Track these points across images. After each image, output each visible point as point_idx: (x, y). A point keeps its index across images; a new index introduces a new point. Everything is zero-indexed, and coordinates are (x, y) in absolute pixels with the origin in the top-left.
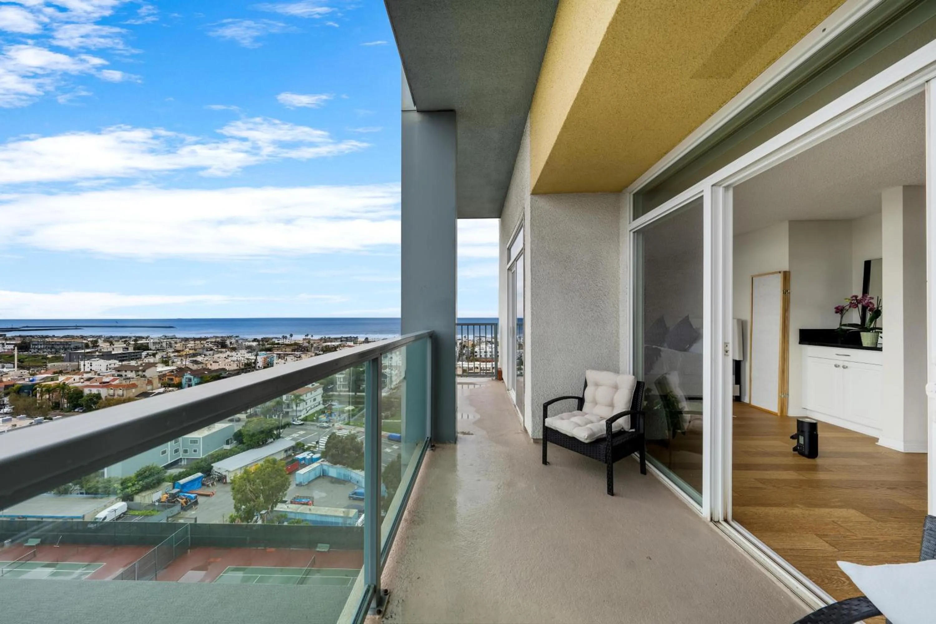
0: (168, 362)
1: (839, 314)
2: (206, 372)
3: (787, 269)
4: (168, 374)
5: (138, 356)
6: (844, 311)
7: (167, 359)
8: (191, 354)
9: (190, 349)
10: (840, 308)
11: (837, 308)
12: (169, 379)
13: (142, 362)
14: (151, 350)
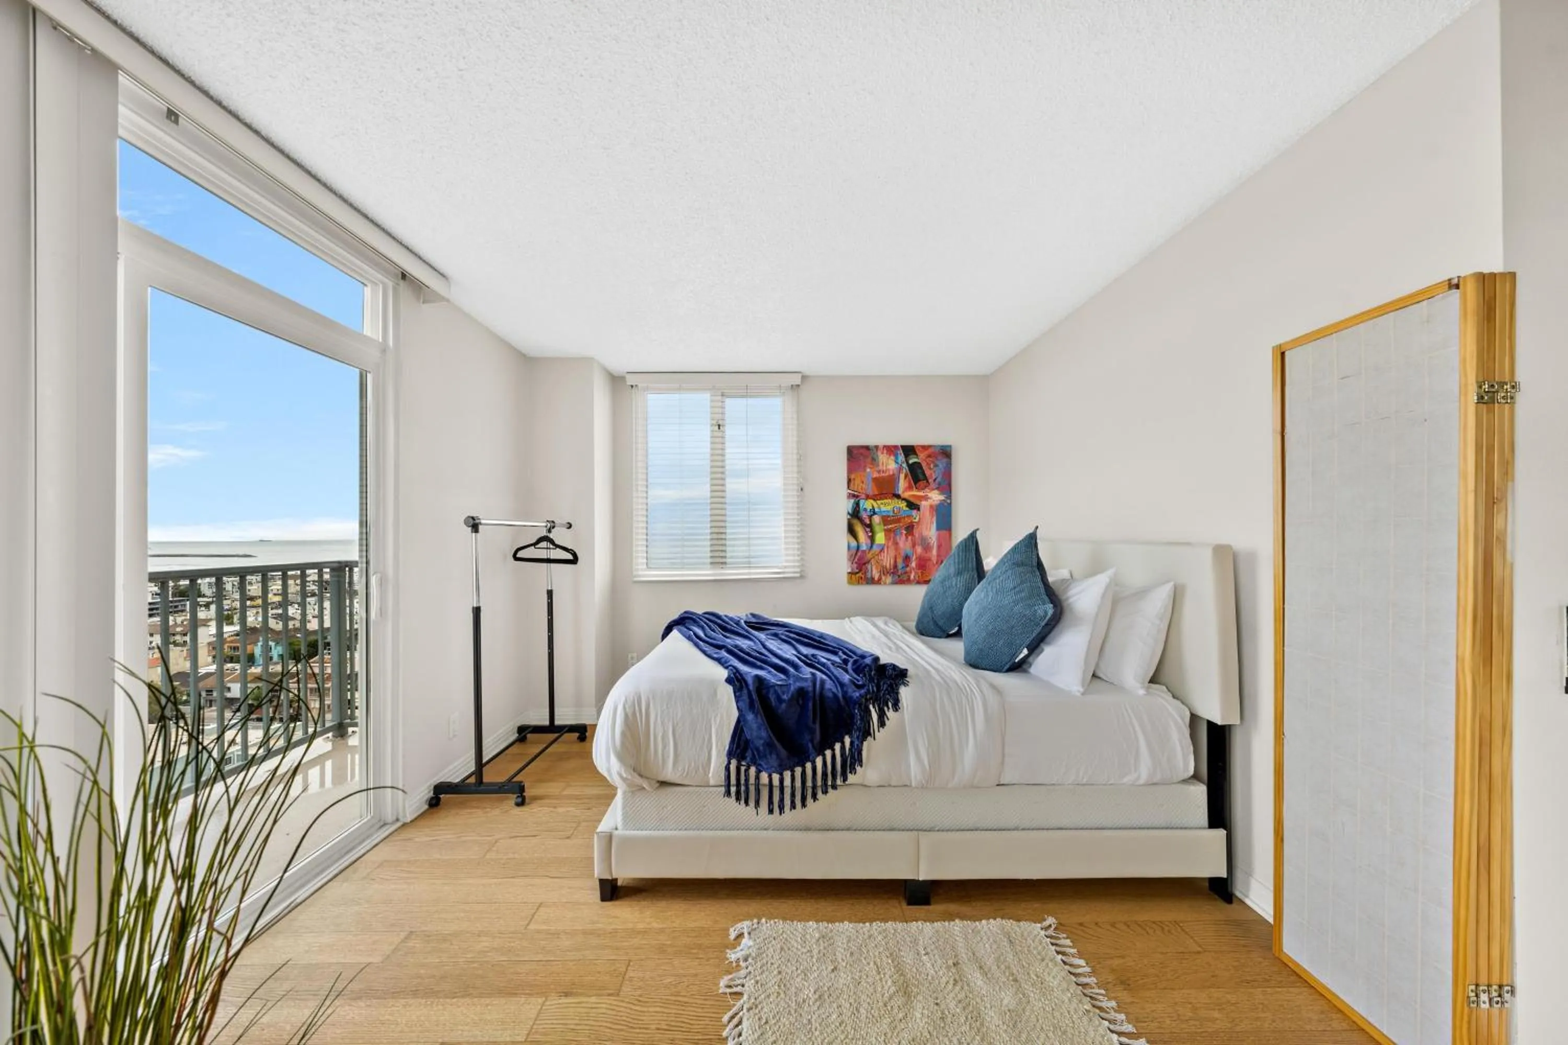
0: (233, 618)
2: (299, 635)
3: (1495, 265)
4: (229, 639)
5: (180, 608)
7: (230, 612)
8: (274, 603)
9: (275, 594)
12: (231, 648)
13: (183, 618)
14: (204, 596)
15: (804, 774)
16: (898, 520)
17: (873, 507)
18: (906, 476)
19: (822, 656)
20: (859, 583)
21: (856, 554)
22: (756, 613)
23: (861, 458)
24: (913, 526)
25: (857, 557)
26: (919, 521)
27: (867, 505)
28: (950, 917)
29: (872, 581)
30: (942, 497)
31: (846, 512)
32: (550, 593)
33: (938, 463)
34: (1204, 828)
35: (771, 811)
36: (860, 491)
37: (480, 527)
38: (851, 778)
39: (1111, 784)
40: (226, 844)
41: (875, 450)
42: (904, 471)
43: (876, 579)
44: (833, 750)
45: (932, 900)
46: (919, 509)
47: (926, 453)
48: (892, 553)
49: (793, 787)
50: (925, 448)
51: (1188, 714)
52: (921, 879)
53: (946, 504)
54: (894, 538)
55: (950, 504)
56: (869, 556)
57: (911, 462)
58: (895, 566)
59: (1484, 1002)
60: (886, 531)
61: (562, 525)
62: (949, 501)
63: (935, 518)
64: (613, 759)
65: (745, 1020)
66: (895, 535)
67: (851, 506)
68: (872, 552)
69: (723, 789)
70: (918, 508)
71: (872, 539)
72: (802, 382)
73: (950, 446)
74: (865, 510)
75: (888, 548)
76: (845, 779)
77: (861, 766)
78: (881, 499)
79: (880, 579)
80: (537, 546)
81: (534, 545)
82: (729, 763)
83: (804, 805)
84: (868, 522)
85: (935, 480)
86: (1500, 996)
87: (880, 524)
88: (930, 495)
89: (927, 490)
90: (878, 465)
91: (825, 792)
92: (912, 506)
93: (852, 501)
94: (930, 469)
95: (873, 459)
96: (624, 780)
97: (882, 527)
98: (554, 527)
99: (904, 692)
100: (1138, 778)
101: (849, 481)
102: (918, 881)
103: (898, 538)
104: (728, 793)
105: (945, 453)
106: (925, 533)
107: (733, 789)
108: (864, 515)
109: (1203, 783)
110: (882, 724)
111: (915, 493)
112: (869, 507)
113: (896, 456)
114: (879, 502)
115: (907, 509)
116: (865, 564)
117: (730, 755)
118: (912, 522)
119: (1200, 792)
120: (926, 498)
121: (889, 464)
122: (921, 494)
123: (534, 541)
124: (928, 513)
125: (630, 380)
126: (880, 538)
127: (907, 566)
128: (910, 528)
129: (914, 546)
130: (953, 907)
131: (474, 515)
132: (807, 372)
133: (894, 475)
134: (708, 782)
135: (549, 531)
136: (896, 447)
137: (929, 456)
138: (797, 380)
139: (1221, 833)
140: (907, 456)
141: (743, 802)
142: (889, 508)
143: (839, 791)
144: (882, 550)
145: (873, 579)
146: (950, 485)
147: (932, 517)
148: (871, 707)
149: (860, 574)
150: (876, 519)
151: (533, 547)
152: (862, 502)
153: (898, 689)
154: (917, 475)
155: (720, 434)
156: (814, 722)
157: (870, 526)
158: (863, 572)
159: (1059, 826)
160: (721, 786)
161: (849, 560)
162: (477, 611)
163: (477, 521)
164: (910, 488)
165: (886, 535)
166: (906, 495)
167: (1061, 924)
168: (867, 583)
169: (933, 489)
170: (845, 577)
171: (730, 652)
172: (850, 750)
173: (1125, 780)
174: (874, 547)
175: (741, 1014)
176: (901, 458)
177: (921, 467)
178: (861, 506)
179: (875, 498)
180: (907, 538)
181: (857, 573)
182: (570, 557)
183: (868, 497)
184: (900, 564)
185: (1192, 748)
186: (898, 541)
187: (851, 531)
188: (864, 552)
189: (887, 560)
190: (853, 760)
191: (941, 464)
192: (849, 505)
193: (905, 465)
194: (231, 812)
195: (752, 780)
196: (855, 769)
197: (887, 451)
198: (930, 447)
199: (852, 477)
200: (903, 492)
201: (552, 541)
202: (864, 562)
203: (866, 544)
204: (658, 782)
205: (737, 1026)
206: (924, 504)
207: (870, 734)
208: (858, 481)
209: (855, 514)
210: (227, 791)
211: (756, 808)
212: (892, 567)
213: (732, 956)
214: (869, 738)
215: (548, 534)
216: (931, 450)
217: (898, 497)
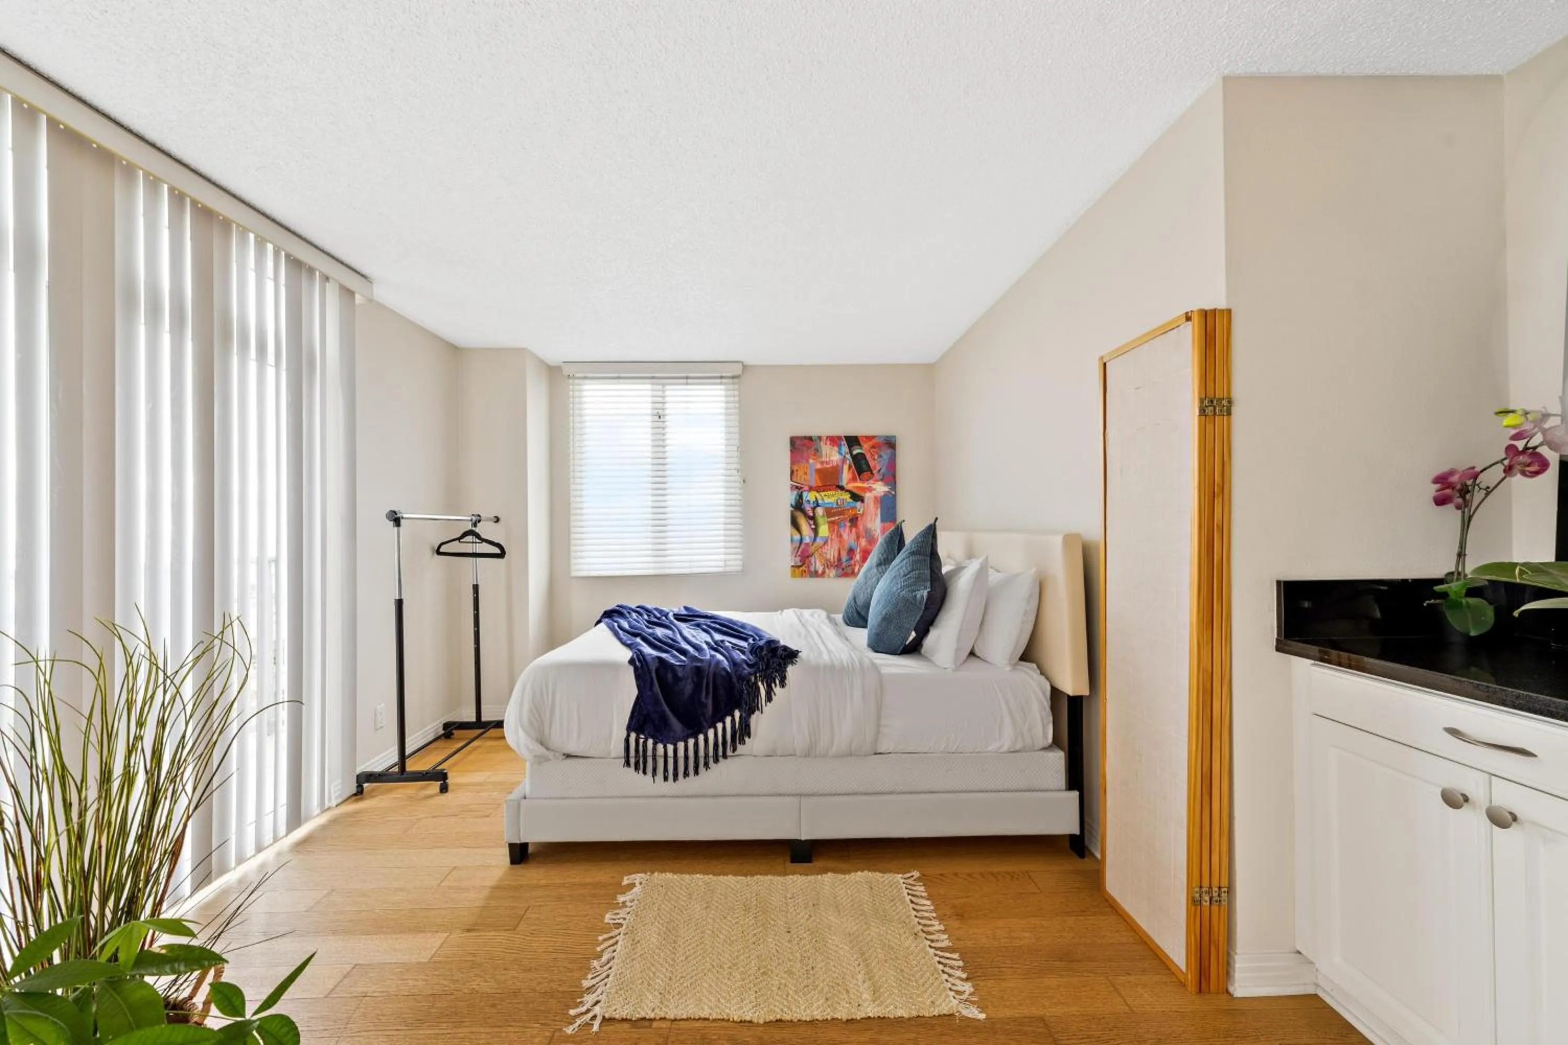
1: (1450, 507)
3: (1216, 300)
6: (1478, 496)
10: (1455, 479)
11: (1442, 480)
15: (696, 745)
16: (841, 513)
17: (816, 498)
18: (850, 467)
19: (729, 641)
20: (802, 576)
21: (799, 547)
22: (689, 606)
23: (805, 448)
24: (857, 518)
25: (801, 549)
26: (863, 512)
27: (810, 496)
28: (825, 871)
29: (815, 574)
30: (886, 489)
31: (789, 505)
32: (476, 588)
33: (882, 453)
34: (1062, 790)
35: (666, 779)
36: (803, 482)
37: (402, 521)
38: (740, 748)
39: (978, 752)
40: (183, 748)
41: (818, 441)
42: (848, 462)
43: (820, 572)
44: (724, 723)
45: (813, 858)
46: (863, 501)
47: (870, 443)
48: (836, 546)
49: (686, 757)
50: (869, 438)
51: (1049, 688)
52: (803, 838)
53: (890, 496)
54: (838, 531)
55: (894, 496)
56: (812, 549)
57: (855, 452)
58: (839, 559)
59: (1206, 901)
60: (829, 522)
61: (488, 519)
62: (893, 493)
63: (879, 510)
64: (521, 732)
65: (619, 943)
66: (839, 527)
67: (794, 497)
68: (815, 545)
69: (623, 761)
70: (861, 499)
71: (816, 531)
72: (743, 372)
73: (895, 437)
74: (809, 501)
75: (832, 540)
76: (734, 750)
77: (749, 737)
78: (824, 491)
79: (824, 572)
80: (462, 540)
81: (459, 539)
82: (628, 736)
83: (696, 772)
84: (811, 514)
85: (879, 471)
86: (1219, 896)
87: (823, 516)
88: (874, 486)
89: (871, 481)
90: (821, 457)
91: (716, 761)
92: (856, 497)
93: (795, 493)
94: (874, 459)
95: (817, 450)
96: (530, 751)
97: (826, 519)
98: (479, 521)
99: (791, 670)
100: (1002, 746)
101: (792, 472)
102: (800, 841)
103: (842, 530)
104: (627, 763)
105: (890, 444)
106: (869, 525)
107: (632, 761)
108: (808, 508)
109: (1061, 748)
110: (769, 699)
111: (859, 484)
112: (812, 499)
113: (839, 446)
114: (823, 494)
115: (851, 501)
116: (808, 557)
117: (630, 728)
118: (856, 514)
119: (1058, 759)
120: (870, 489)
121: (833, 456)
122: (865, 485)
123: (459, 535)
124: (872, 505)
125: (567, 370)
126: (824, 530)
127: (851, 559)
128: (854, 521)
129: (858, 537)
130: (831, 864)
131: (396, 509)
132: (749, 361)
133: (837, 466)
134: (609, 753)
135: (475, 525)
136: (839, 438)
137: (873, 447)
138: (737, 369)
139: (1076, 794)
140: (850, 447)
141: (641, 771)
142: (832, 500)
143: (729, 760)
144: (826, 543)
145: (816, 572)
146: (894, 477)
147: (877, 509)
148: (760, 684)
149: (803, 568)
150: (820, 511)
151: (457, 541)
152: (805, 494)
153: (785, 668)
154: (861, 466)
155: (660, 424)
156: (706, 697)
157: (813, 518)
158: (806, 565)
159: (932, 790)
160: (621, 758)
161: (792, 554)
162: (399, 603)
163: (399, 515)
164: (854, 479)
165: (829, 528)
166: (850, 486)
167: (924, 875)
168: (811, 576)
169: (877, 481)
170: (788, 570)
171: (644, 639)
172: (740, 723)
173: (990, 748)
174: (818, 539)
175: (618, 938)
176: (845, 449)
177: (865, 458)
178: (804, 497)
179: (818, 489)
180: (851, 531)
181: (800, 566)
182: (498, 551)
183: (811, 489)
184: (844, 557)
185: (1051, 719)
186: (842, 533)
187: (795, 524)
188: (807, 544)
189: (831, 553)
190: (743, 732)
191: (886, 454)
192: (790, 498)
193: (848, 456)
194: (187, 724)
195: (650, 753)
196: (743, 739)
197: (830, 440)
198: (873, 437)
199: (795, 468)
200: (847, 484)
201: (477, 536)
202: (807, 554)
203: (810, 537)
204: (564, 755)
205: (612, 945)
206: (868, 496)
207: (758, 709)
208: (800, 473)
209: (798, 506)
210: (184, 708)
211: (653, 777)
212: (836, 559)
213: (621, 899)
214: (757, 712)
215: (474, 529)
216: (874, 441)
217: (842, 488)
